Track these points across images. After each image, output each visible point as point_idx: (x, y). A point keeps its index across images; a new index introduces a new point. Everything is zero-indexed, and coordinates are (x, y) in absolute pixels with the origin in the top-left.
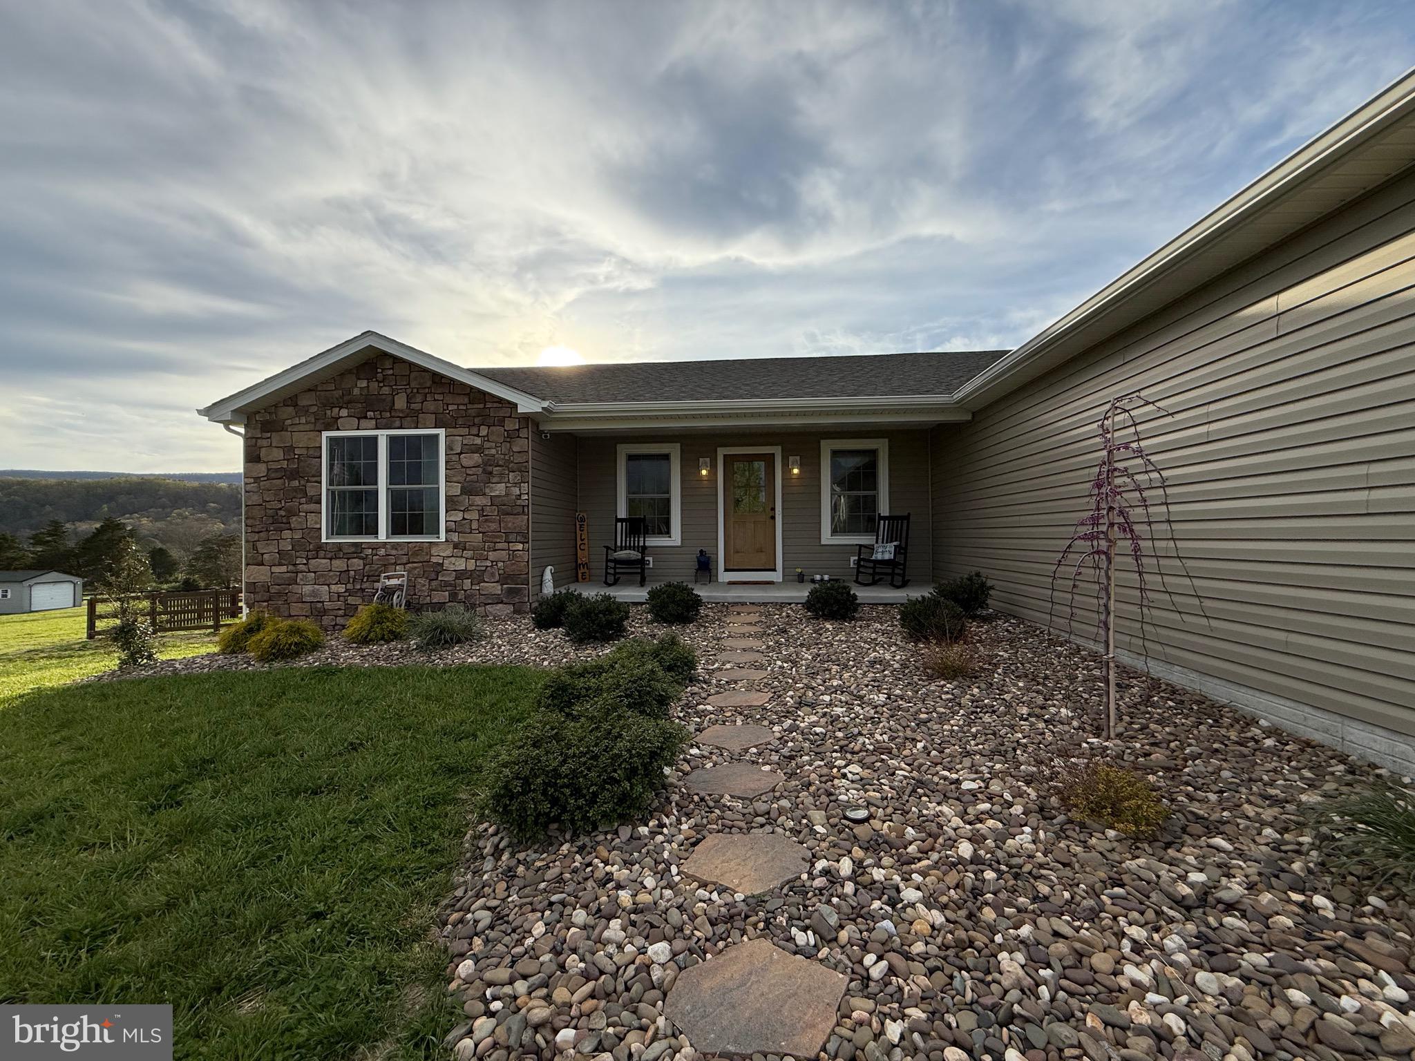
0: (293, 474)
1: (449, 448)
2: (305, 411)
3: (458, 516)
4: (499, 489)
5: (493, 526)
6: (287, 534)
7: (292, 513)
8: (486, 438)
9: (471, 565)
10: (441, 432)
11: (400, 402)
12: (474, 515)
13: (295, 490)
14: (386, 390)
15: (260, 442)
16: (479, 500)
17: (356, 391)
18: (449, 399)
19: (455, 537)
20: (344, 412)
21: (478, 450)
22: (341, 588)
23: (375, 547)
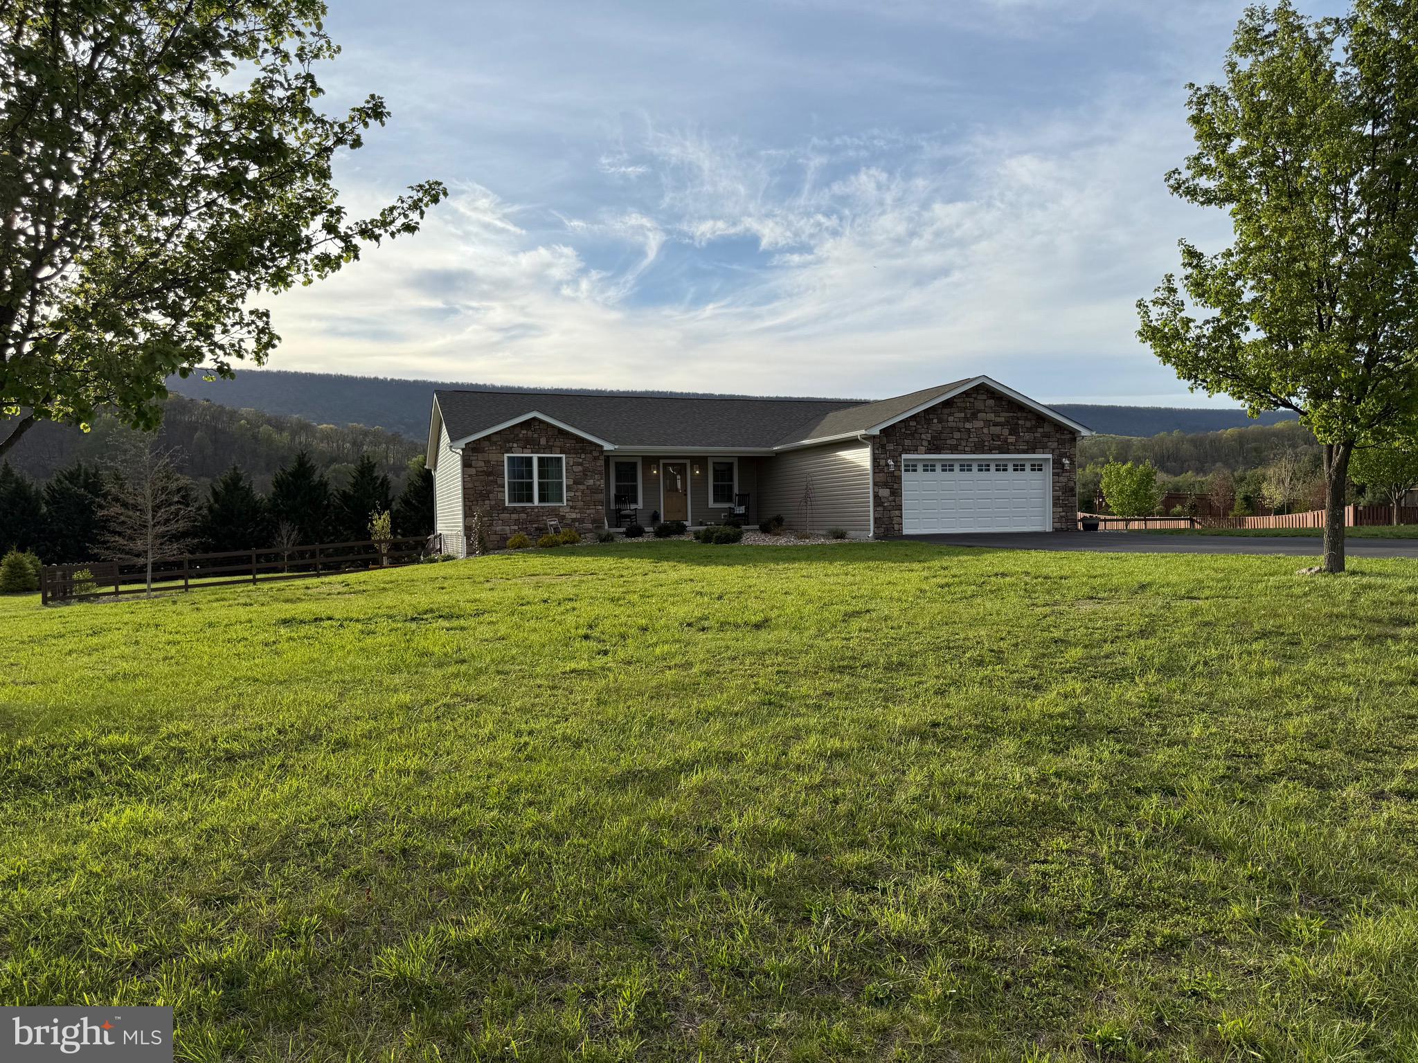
0: (489, 474)
1: (567, 463)
2: (495, 443)
3: (572, 494)
4: (591, 482)
5: (588, 498)
6: (487, 502)
7: (490, 492)
8: (584, 459)
9: (579, 516)
10: (563, 456)
11: (543, 441)
12: (579, 494)
13: (492, 481)
14: (536, 436)
15: (472, 458)
16: (581, 487)
17: (521, 436)
18: (566, 441)
19: (570, 503)
20: (515, 445)
21: (581, 464)
22: (516, 528)
23: (533, 508)
